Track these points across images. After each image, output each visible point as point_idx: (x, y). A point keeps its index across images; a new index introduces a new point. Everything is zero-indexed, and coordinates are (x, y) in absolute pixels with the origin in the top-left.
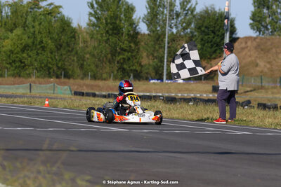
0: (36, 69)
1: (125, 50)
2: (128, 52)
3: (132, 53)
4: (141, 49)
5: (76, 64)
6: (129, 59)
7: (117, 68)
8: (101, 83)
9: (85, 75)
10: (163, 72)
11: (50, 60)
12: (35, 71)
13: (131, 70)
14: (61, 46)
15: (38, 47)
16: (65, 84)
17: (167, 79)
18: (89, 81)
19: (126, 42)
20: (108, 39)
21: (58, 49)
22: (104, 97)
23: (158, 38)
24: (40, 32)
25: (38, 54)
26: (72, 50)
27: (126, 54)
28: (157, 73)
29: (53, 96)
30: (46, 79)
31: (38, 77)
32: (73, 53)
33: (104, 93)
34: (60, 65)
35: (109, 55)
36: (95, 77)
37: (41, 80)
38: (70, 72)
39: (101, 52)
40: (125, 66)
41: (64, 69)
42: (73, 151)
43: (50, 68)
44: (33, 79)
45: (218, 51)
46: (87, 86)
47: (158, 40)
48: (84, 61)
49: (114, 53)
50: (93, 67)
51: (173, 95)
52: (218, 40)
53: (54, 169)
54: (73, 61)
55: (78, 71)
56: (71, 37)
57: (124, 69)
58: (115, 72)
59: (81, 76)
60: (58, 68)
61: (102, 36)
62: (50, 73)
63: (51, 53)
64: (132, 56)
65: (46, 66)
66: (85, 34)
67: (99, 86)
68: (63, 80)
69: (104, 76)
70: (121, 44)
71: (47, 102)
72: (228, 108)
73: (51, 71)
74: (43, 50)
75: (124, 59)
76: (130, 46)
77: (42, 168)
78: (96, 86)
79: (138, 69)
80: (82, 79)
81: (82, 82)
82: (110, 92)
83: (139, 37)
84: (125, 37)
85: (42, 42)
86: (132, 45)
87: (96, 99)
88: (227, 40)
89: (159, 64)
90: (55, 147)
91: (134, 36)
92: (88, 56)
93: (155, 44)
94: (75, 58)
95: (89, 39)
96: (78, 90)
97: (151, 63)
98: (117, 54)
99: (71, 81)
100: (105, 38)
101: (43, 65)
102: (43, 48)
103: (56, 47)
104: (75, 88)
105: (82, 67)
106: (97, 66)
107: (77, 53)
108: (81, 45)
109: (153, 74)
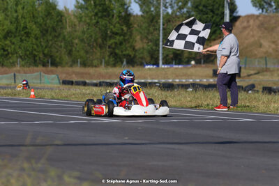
0: (21, 57)
1: (117, 34)
2: (120, 36)
3: (124, 36)
4: (134, 32)
5: (63, 51)
6: (121, 44)
7: (108, 54)
8: (91, 70)
9: (74, 62)
10: (158, 57)
11: (35, 47)
12: (19, 60)
13: (124, 55)
14: (47, 31)
15: (22, 33)
16: (52, 72)
17: (163, 64)
18: (78, 69)
19: (117, 25)
20: (97, 22)
21: (44, 35)
22: (96, 85)
23: (152, 19)
24: (23, 17)
25: (22, 41)
26: (59, 35)
27: (118, 37)
28: (152, 57)
29: (39, 86)
30: (32, 68)
31: (23, 66)
32: (60, 39)
33: (95, 81)
34: (46, 52)
35: (100, 40)
36: (84, 65)
37: (26, 69)
38: (58, 60)
39: (91, 36)
40: (117, 51)
41: (51, 56)
42: (58, 145)
43: (35, 56)
44: (18, 68)
45: (218, 32)
46: (77, 74)
47: (152, 21)
48: (72, 46)
49: (105, 37)
50: (82, 53)
51: (170, 81)
52: (218, 20)
53: (39, 165)
54: (61, 47)
55: (66, 58)
56: (58, 21)
57: (116, 54)
58: (107, 58)
59: (70, 63)
60: (45, 55)
61: (91, 19)
62: (35, 61)
63: (37, 39)
64: (125, 40)
65: (31, 53)
66: (72, 17)
67: (89, 74)
68: (50, 68)
69: (95, 62)
70: (112, 27)
71: (32, 93)
72: (229, 94)
73: (37, 58)
74: (27, 36)
75: (116, 43)
76: (122, 29)
77: (26, 165)
78: (86, 74)
79: (132, 53)
80: (71, 66)
81: (70, 69)
82: (102, 80)
83: (132, 18)
84: (115, 20)
85: (25, 28)
86: (125, 28)
87: (86, 88)
88: (227, 19)
89: (154, 48)
90: (38, 141)
91: (127, 18)
92: (76, 41)
93: (149, 26)
94: (63, 44)
95: (77, 23)
96: (67, 79)
97: (146, 46)
98: (108, 39)
99: (59, 69)
100: (94, 21)
101: (28, 53)
102: (28, 34)
103: (41, 32)
104: (64, 77)
105: (70, 53)
106: (87, 52)
107: (64, 38)
108: (69, 29)
109: (148, 59)
